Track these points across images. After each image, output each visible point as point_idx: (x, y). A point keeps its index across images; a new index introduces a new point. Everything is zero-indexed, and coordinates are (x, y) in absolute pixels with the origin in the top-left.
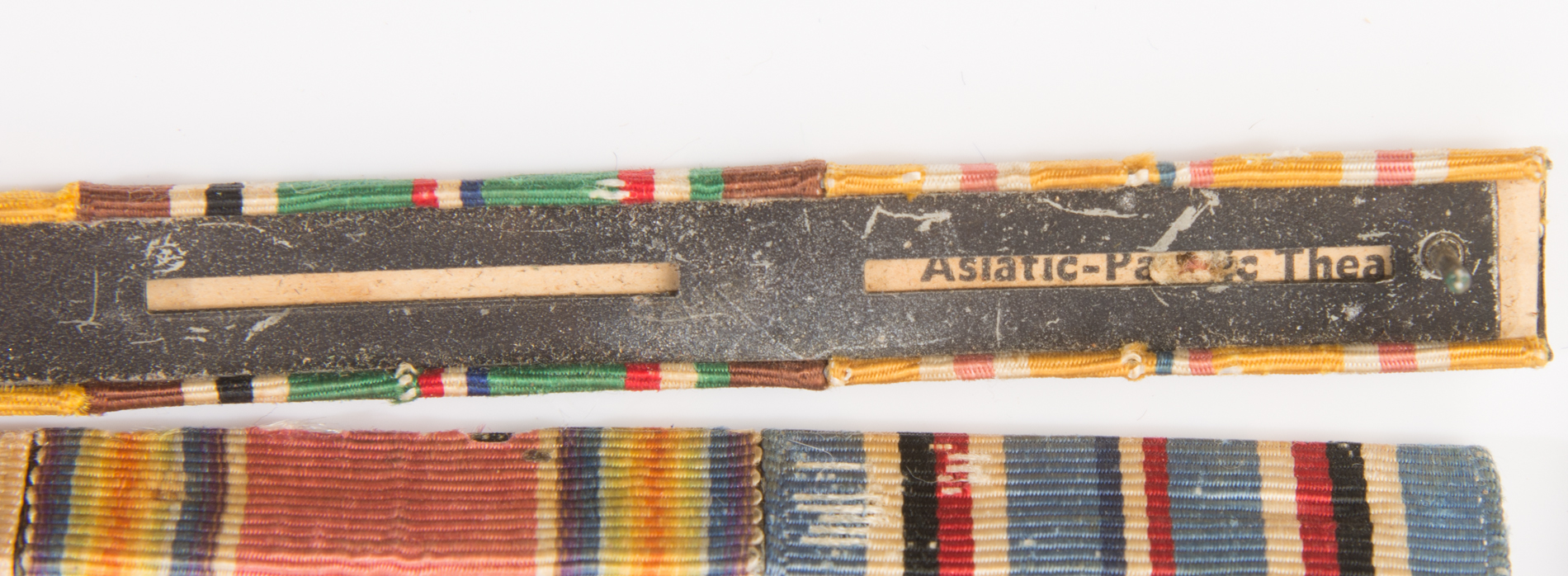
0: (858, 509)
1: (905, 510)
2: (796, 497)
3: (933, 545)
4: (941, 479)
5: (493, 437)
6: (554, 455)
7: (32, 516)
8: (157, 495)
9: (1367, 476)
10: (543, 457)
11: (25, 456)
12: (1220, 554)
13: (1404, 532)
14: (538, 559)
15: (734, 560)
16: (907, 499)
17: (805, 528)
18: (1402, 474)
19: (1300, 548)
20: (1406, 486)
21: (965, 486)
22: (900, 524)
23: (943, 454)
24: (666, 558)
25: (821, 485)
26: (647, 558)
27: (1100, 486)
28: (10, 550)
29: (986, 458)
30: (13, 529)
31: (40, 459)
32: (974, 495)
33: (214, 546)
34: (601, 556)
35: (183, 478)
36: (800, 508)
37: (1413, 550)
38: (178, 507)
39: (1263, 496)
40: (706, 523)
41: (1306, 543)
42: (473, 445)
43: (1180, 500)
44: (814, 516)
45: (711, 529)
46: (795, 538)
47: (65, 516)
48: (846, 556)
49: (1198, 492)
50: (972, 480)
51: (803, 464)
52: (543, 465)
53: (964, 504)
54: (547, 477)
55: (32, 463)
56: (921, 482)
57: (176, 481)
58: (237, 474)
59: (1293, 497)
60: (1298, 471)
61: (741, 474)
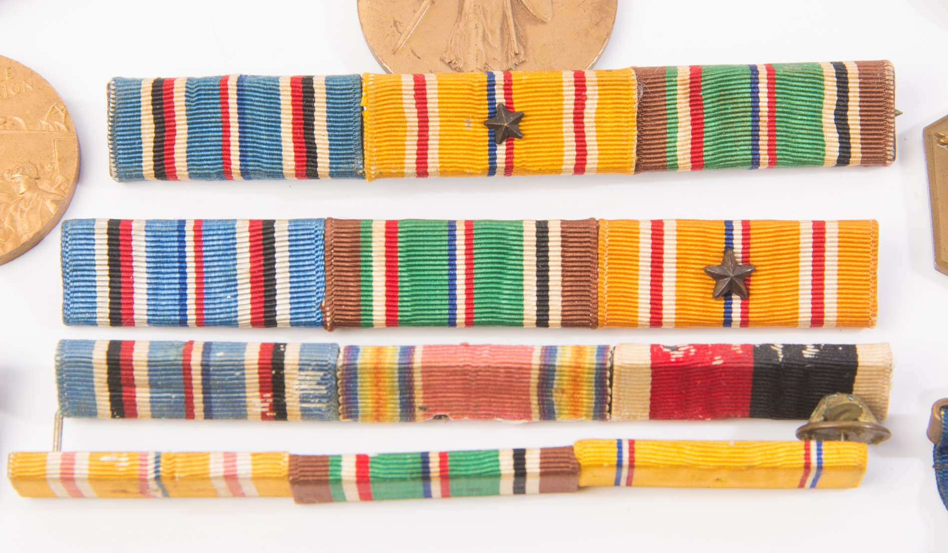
0: (302, 387)
1: (284, 387)
2: (325, 392)
3: (274, 372)
4: (271, 400)
5: (440, 417)
6: (417, 409)
7: (608, 383)
8: (563, 391)
9: (109, 403)
10: (421, 408)
11: (613, 408)
12: (165, 370)
13: (95, 380)
14: (420, 365)
15: (347, 365)
16: (283, 392)
17: (322, 379)
18: (95, 405)
19: (135, 373)
20: (94, 400)
21: (262, 397)
22: (286, 381)
23: (271, 411)
24: (372, 366)
25: (316, 397)
26: (380, 366)
27: (211, 398)
28: (615, 368)
29: (254, 410)
30: (615, 377)
31: (607, 407)
32: (258, 394)
33: (540, 370)
34: (397, 366)
35: (554, 399)
36: (323, 387)
37: (92, 372)
38: (555, 386)
39: (149, 395)
40: (359, 380)
41: (132, 375)
42: (447, 413)
43: (180, 392)
44: (319, 384)
45: (356, 378)
46: (325, 375)
47: (596, 382)
48: (306, 367)
49: (174, 396)
50: (259, 400)
51: (323, 406)
52: (421, 405)
53: (262, 391)
54: (419, 400)
55: (610, 405)
56: (279, 399)
57: (556, 398)
58: (534, 400)
59: (137, 395)
60: (135, 405)
61: (347, 401)
